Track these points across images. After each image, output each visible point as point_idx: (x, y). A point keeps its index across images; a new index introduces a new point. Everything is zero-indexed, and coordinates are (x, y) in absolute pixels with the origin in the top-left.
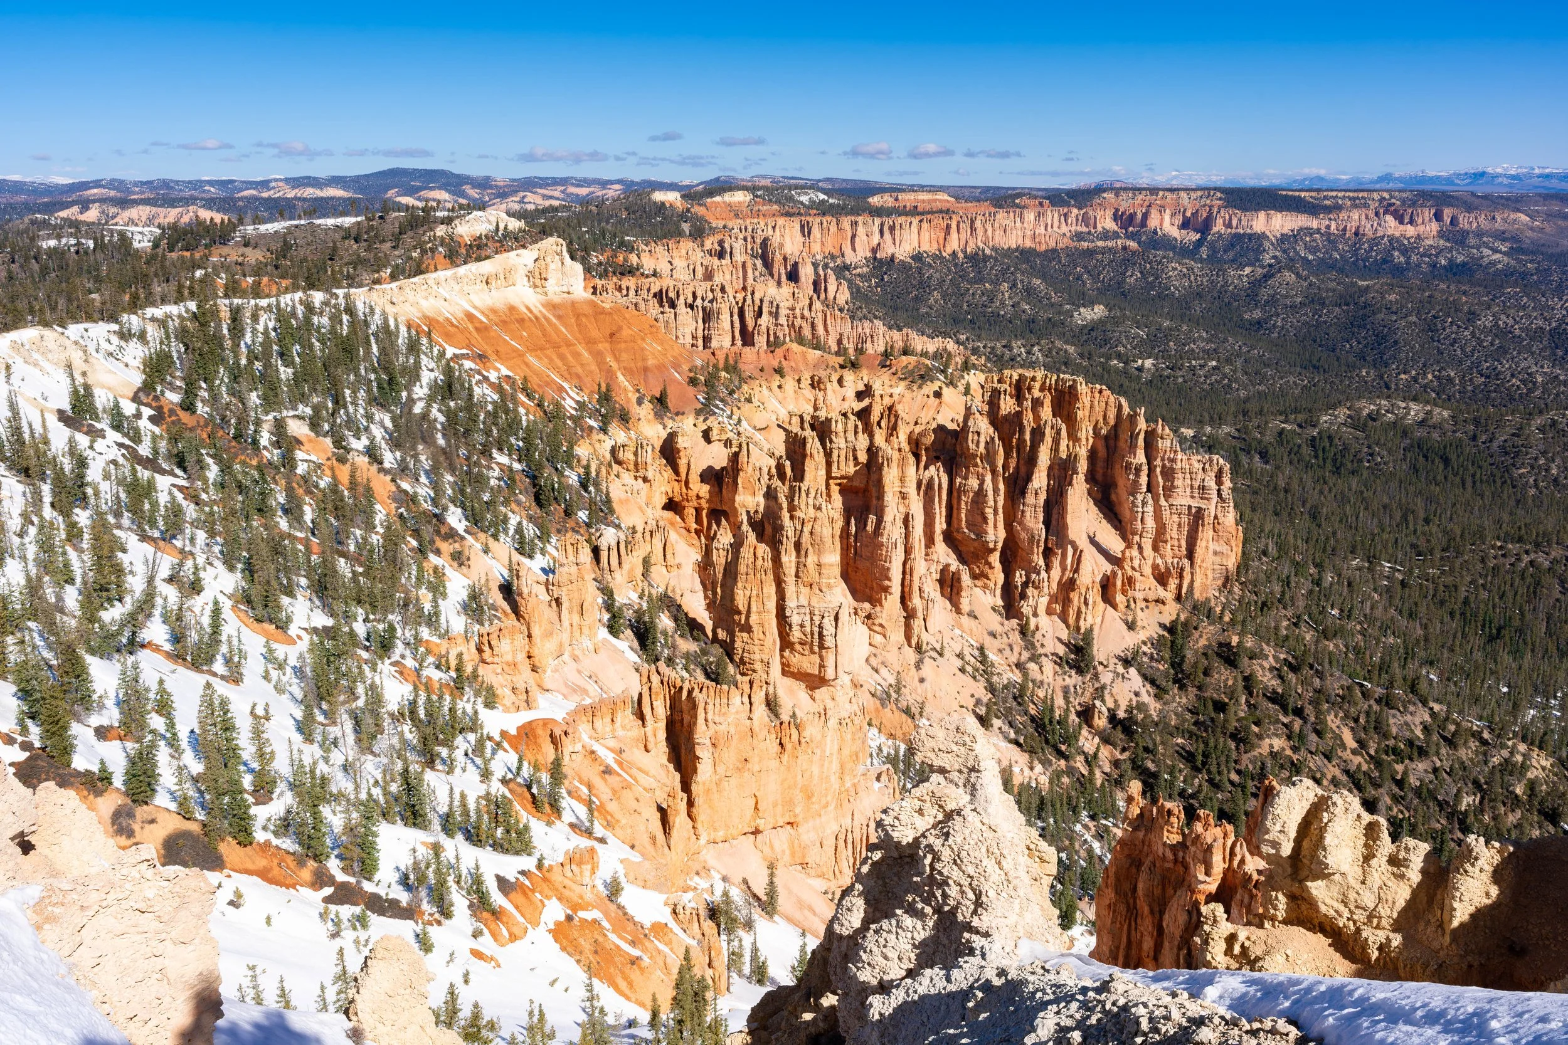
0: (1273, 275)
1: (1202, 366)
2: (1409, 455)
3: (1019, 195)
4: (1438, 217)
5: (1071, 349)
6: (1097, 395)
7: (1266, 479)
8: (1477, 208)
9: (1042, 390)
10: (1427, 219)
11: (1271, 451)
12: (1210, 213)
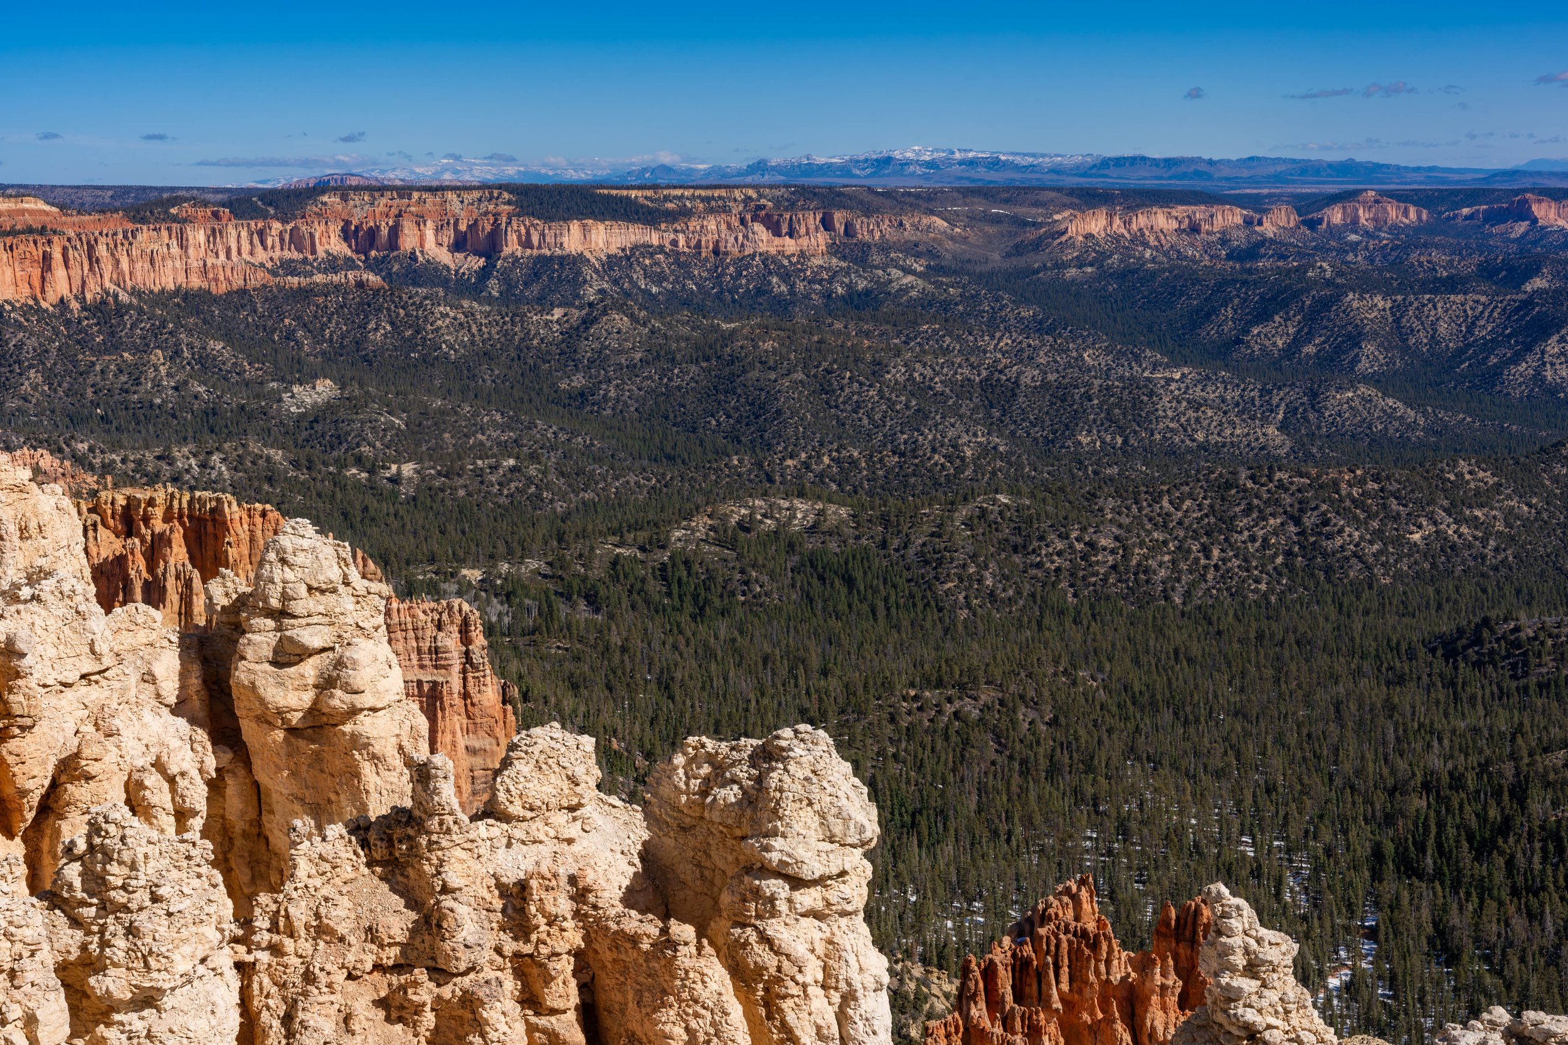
0: (595, 320)
1: (494, 468)
2: (798, 578)
3: (176, 201)
4: (827, 224)
5: (277, 455)
6: (258, 520)
7: (592, 638)
8: (877, 211)
9: (167, 519)
10: (812, 227)
11: (603, 592)
12: (496, 224)
